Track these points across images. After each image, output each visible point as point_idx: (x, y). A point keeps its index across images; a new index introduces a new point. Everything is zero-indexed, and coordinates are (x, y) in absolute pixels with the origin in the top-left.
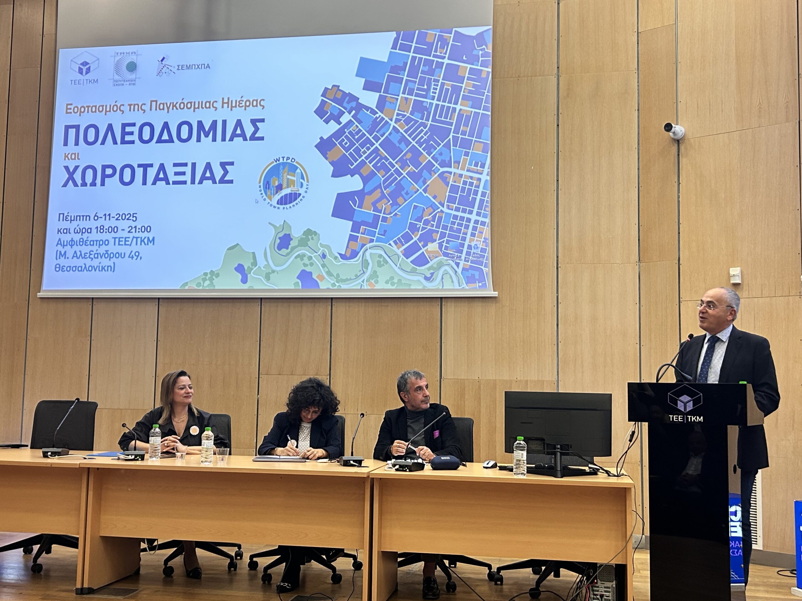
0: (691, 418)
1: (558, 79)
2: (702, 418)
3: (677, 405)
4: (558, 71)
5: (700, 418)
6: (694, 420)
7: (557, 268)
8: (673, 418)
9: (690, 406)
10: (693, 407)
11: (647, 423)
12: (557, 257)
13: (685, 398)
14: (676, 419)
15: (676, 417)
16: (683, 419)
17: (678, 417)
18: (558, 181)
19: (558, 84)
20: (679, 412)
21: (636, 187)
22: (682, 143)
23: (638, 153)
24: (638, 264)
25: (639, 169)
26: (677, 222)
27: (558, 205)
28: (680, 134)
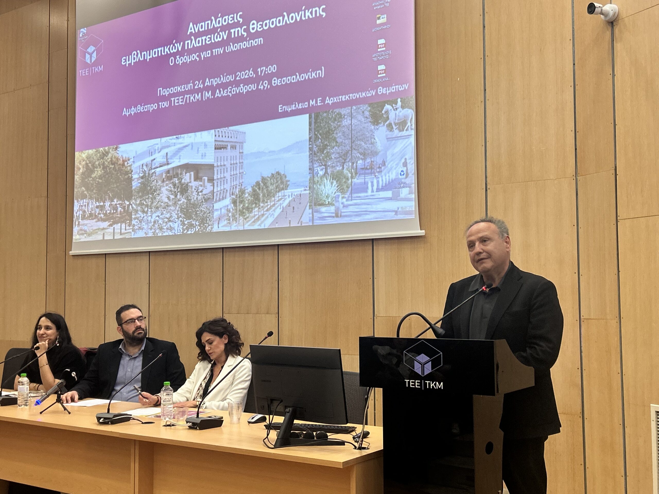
0: (429, 384)
2: (442, 383)
3: (414, 368)
5: (440, 384)
6: (433, 386)
7: (486, 190)
8: (409, 382)
9: (428, 369)
10: (432, 369)
11: (382, 389)
12: (486, 177)
13: (423, 358)
14: (412, 385)
15: (412, 382)
16: (421, 385)
17: (415, 382)
18: (485, 90)
20: (415, 376)
21: (571, 86)
22: (616, 24)
23: (574, 45)
24: (575, 178)
25: (574, 64)
26: (613, 123)
27: (486, 118)
28: (611, 13)
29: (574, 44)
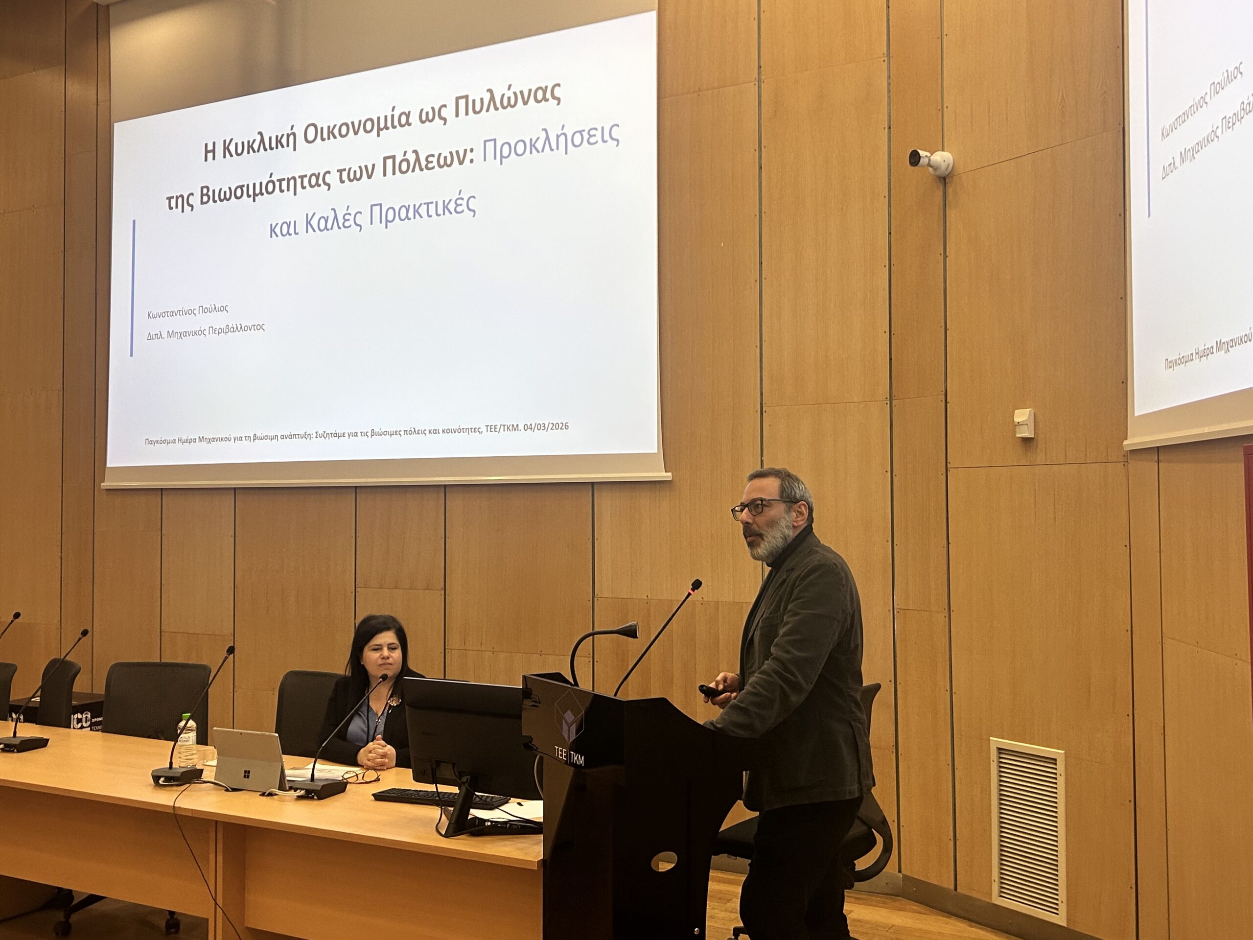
1: (759, 87)
4: (759, 73)
7: (762, 414)
12: (762, 394)
18: (761, 263)
19: (760, 96)
21: (885, 266)
22: (950, 182)
23: (889, 205)
24: (889, 402)
25: (890, 233)
26: (943, 327)
27: (762, 305)
28: (943, 166)
29: (890, 203)
